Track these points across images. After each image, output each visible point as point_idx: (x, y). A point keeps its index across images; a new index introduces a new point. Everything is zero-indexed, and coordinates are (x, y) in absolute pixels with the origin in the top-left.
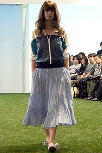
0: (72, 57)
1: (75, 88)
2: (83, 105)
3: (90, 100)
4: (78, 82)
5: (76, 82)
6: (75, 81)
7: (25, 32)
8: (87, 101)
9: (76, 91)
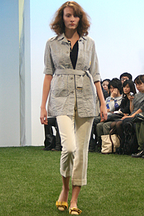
0: (107, 83)
1: (114, 137)
2: (128, 167)
3: (140, 156)
4: (118, 126)
5: (115, 126)
6: (114, 123)
7: (23, 39)
8: (135, 159)
9: (114, 142)
